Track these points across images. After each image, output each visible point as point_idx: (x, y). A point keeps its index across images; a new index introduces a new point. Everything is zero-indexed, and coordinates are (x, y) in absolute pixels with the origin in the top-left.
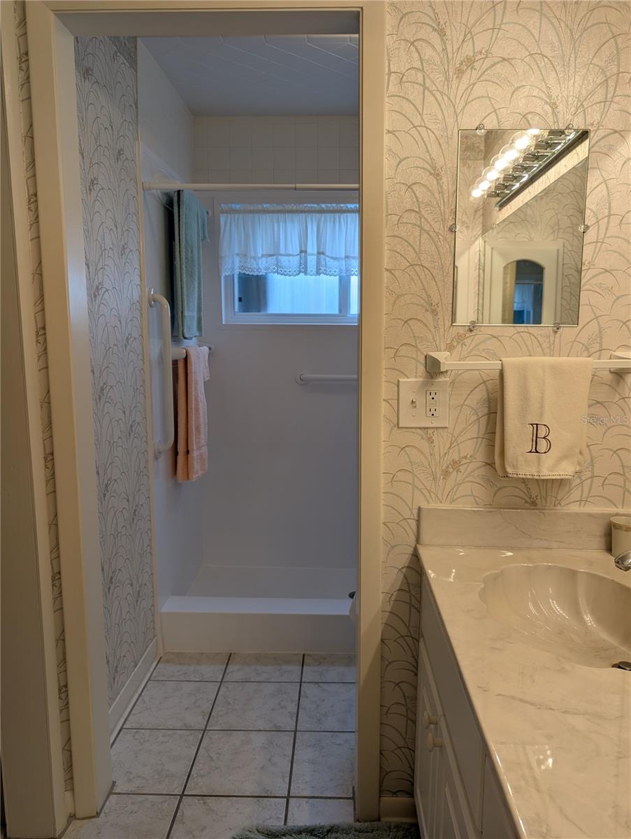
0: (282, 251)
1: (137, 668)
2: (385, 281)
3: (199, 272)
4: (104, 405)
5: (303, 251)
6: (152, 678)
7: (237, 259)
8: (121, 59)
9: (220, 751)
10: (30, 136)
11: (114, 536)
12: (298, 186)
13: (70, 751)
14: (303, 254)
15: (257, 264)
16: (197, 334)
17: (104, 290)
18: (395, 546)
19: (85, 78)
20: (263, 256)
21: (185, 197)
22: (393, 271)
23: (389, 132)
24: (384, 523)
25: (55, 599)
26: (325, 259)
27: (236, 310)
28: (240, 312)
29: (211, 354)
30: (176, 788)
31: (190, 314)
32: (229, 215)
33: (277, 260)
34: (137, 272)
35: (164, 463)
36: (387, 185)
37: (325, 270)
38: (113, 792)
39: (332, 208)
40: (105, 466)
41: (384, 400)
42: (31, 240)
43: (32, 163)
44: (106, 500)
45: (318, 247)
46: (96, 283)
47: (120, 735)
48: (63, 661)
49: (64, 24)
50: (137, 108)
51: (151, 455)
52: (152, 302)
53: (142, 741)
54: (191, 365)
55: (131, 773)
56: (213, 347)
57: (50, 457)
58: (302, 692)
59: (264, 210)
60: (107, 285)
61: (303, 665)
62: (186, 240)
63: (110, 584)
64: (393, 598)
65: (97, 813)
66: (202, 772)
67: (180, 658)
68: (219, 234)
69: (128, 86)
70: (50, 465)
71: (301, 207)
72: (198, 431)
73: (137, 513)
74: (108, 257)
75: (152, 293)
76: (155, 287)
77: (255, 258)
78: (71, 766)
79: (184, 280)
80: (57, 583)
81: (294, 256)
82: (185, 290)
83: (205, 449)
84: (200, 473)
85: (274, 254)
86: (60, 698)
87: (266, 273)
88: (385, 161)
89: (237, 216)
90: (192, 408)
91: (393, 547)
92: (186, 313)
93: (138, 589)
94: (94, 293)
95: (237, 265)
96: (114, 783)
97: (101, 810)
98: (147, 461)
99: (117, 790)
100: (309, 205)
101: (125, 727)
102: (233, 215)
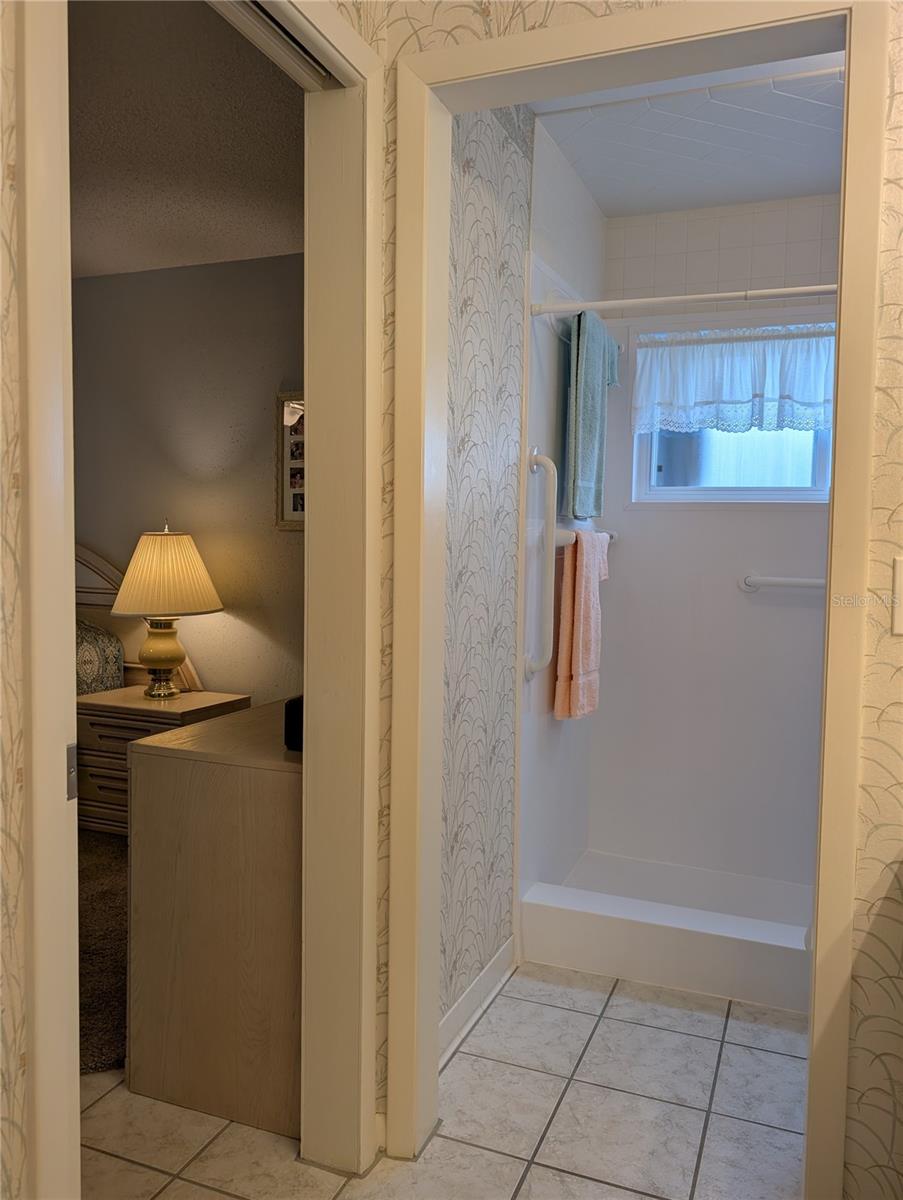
0: (725, 397)
1: (484, 971)
2: (875, 405)
3: (602, 427)
4: (461, 596)
5: (758, 396)
6: (503, 993)
7: (658, 410)
8: (513, 147)
9: (590, 1113)
10: (392, 242)
11: (464, 776)
12: (750, 293)
13: (386, 1058)
14: (757, 399)
15: (688, 417)
16: (594, 513)
17: (471, 444)
18: (882, 825)
19: (464, 172)
20: (696, 404)
21: (587, 323)
22: (889, 391)
23: (889, 181)
24: (863, 787)
25: (381, 842)
26: (792, 406)
27: (654, 482)
28: (658, 486)
29: (613, 545)
30: (525, 1149)
31: (585, 485)
32: (650, 350)
33: (718, 411)
34: (517, 424)
35: (537, 688)
36: (882, 261)
37: (791, 421)
38: (438, 1132)
39: (805, 331)
40: (458, 677)
41: (869, 590)
42: (385, 371)
43: (392, 276)
44: (457, 725)
45: (782, 387)
46: (461, 434)
47: (454, 1059)
48: (384, 930)
49: (441, 100)
50: (529, 208)
51: (520, 677)
52: (535, 465)
53: (482, 1074)
54: (582, 554)
55: (464, 1113)
56: (615, 534)
57: (387, 650)
58: (723, 1056)
59: (702, 340)
60: (476, 437)
61: (727, 1017)
62: (586, 382)
63: (453, 842)
64: (875, 910)
65: (414, 1156)
66: (561, 1136)
67: (544, 973)
68: (634, 377)
69: (519, 181)
70: (387, 660)
71: (758, 331)
72: (587, 649)
73: (496, 751)
74: (480, 401)
75: (535, 453)
76: (540, 446)
77: (684, 408)
78: (386, 1078)
79: (580, 437)
80: (384, 820)
81: (743, 403)
82: (580, 450)
83: (595, 676)
84: (587, 710)
85: (715, 400)
86: (378, 980)
87: (700, 428)
88: (882, 225)
89: (660, 350)
90: (579, 615)
91: (876, 827)
92: (580, 483)
93: (491, 860)
94: (458, 448)
95: (658, 418)
96: (440, 1121)
97: (420, 1153)
98: (514, 682)
99: (444, 1131)
100: (770, 328)
101: (461, 1049)
102: (655, 350)
